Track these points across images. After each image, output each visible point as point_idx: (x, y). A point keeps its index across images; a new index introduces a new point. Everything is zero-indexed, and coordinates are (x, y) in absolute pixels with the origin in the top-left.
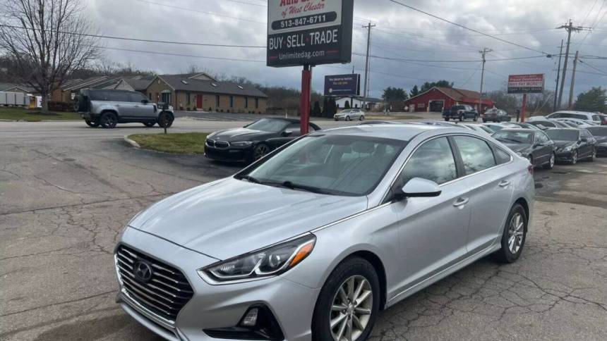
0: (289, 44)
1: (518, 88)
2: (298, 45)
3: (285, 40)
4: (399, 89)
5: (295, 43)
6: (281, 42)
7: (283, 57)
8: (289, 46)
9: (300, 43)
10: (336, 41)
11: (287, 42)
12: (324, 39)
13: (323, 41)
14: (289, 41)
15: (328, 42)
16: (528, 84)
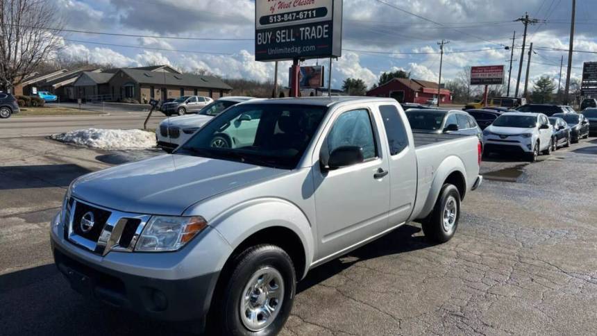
0: (278, 39)
1: (480, 79)
2: (288, 40)
3: (274, 35)
4: (358, 80)
5: (284, 38)
6: (270, 37)
7: (271, 52)
8: (278, 42)
9: (289, 38)
10: (327, 36)
11: (276, 37)
12: (314, 35)
13: (313, 37)
14: (279, 37)
15: (319, 37)
16: (489, 75)
